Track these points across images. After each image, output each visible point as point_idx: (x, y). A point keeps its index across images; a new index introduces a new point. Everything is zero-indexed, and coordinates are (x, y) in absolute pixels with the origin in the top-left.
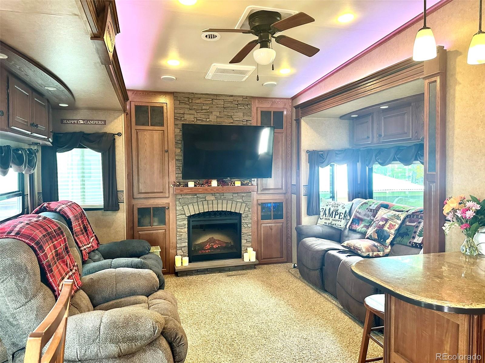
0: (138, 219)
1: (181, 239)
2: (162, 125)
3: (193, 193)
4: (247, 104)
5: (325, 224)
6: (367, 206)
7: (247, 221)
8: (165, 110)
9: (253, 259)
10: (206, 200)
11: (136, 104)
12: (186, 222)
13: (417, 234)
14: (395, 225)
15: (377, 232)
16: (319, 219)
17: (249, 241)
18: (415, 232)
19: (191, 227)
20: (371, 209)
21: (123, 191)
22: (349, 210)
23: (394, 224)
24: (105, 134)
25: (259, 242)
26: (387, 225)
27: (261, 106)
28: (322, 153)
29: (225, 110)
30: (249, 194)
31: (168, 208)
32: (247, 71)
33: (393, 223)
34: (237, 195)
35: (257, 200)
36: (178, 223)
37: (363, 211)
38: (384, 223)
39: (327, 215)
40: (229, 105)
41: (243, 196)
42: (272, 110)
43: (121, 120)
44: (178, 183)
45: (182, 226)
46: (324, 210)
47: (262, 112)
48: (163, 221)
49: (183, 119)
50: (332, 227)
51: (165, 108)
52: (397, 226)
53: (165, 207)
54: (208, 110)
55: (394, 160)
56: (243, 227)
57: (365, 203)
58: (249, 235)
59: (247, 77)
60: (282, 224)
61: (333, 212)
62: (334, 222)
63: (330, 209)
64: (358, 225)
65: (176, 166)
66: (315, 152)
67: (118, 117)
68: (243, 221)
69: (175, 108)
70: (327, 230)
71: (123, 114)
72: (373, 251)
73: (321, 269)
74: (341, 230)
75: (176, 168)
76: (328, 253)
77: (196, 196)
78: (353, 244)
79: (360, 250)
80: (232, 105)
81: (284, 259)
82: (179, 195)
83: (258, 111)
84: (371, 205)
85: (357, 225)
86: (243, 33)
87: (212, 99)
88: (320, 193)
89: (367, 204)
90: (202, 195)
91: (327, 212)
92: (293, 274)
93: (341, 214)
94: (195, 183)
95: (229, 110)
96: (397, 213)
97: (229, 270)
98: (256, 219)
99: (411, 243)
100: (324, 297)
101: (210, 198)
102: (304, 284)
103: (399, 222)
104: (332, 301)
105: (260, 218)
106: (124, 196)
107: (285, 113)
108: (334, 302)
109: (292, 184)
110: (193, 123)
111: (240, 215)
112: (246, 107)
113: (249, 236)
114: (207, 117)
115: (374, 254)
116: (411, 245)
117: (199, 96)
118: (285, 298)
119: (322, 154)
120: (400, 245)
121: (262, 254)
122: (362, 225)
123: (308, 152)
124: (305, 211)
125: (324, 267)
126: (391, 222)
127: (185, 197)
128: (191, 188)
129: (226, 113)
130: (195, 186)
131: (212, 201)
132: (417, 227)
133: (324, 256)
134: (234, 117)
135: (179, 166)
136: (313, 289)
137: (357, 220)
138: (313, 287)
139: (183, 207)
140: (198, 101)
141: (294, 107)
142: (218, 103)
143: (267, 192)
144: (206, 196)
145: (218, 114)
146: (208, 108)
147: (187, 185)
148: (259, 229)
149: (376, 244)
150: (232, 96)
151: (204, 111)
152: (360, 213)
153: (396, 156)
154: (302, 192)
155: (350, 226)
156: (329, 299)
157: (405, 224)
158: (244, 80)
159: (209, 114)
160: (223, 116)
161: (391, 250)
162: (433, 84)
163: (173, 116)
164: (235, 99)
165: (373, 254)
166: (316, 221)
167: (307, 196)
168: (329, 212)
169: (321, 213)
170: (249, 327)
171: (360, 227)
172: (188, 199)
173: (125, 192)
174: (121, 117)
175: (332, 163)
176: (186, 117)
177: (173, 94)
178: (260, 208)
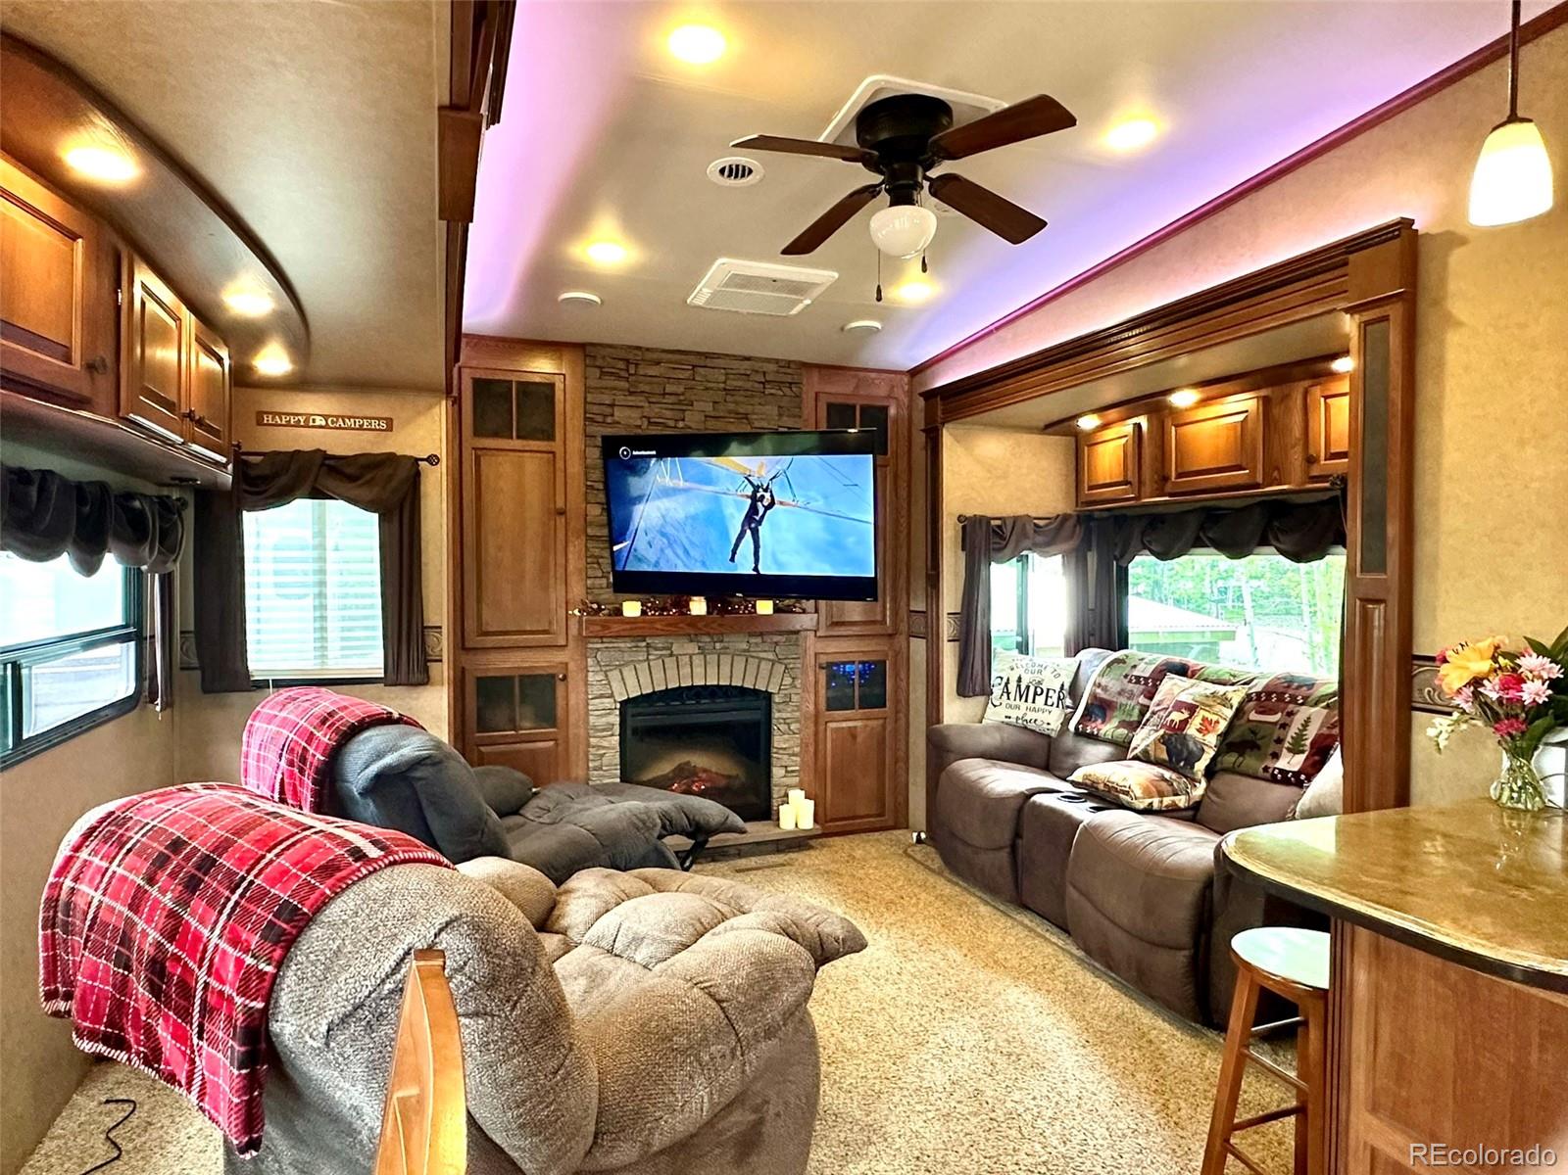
0: (479, 709)
1: (600, 768)
2: (551, 437)
3: (636, 632)
4: (791, 383)
5: (1007, 720)
6: (1125, 669)
7: (789, 715)
8: (559, 395)
9: (807, 823)
10: (671, 655)
11: (478, 376)
12: (616, 719)
13: (1287, 745)
14: (1217, 722)
15: (1164, 740)
16: (990, 705)
17: (793, 771)
18: (1280, 741)
19: (629, 732)
20: (1138, 678)
21: (440, 627)
22: (1070, 680)
23: (1215, 718)
24: (391, 457)
25: (819, 772)
26: (1196, 722)
27: (829, 389)
28: (998, 522)
29: (729, 398)
30: (794, 636)
31: (565, 678)
32: (813, 284)
33: (1210, 716)
34: (759, 640)
35: (816, 654)
36: (592, 720)
37: (1113, 684)
38: (1186, 715)
39: (1012, 696)
40: (739, 383)
41: (776, 643)
42: (858, 403)
43: (437, 418)
44: (595, 606)
45: (604, 730)
46: (1005, 680)
47: (830, 406)
48: (548, 716)
49: (609, 420)
50: (1026, 728)
51: (559, 386)
52: (1222, 726)
53: (553, 676)
54: (682, 398)
55: (1198, 543)
56: (775, 732)
57: (1117, 661)
58: (794, 755)
59: (808, 302)
60: (881, 722)
61: (1028, 687)
62: (1030, 716)
63: (1019, 680)
64: (1103, 722)
65: (589, 554)
66: (980, 521)
67: (431, 407)
68: (776, 715)
69: (587, 389)
70: (1011, 737)
71: (444, 403)
72: (1161, 794)
73: (1014, 848)
74: (1049, 736)
75: (589, 560)
76: (1034, 802)
77: (644, 644)
78: (1103, 777)
79: (1127, 793)
80: (748, 385)
81: (888, 819)
82: (596, 640)
83: (819, 404)
84: (1135, 666)
85: (1100, 721)
86: (844, 159)
87: (694, 366)
88: (992, 634)
89: (1124, 662)
90: (663, 639)
91: (1012, 687)
92: (919, 862)
93: (1051, 693)
94: (642, 605)
95: (741, 399)
96: (1221, 689)
97: (740, 855)
98: (812, 707)
99: (1270, 770)
100: (1021, 923)
101: (685, 648)
102: (957, 889)
103: (1229, 713)
104: (1047, 935)
105: (823, 705)
106: (443, 644)
107: (892, 411)
108: (1054, 939)
109: (912, 609)
110: (639, 431)
111: (768, 696)
112: (787, 391)
113: (794, 758)
114: (679, 415)
115: (1165, 803)
116: (1268, 775)
117: (655, 356)
118: (917, 932)
119: (999, 527)
120: (1238, 777)
121: (828, 806)
122: (1115, 722)
123: (960, 518)
124: (951, 685)
125: (1019, 842)
126: (1207, 715)
127: (611, 645)
128: (632, 621)
129: (732, 406)
130: (644, 613)
131: (691, 658)
132: (1284, 726)
133: (1020, 810)
134: (755, 417)
135: (596, 557)
136: (987, 903)
137: (1100, 708)
138: (984, 896)
139: (606, 676)
140: (653, 371)
141: (921, 395)
142: (710, 378)
143: (842, 631)
144: (672, 644)
145: (709, 408)
146: (681, 389)
147: (619, 612)
148: (821, 736)
149: (1168, 774)
150: (748, 359)
151: (672, 399)
152: (1105, 689)
153: (1204, 533)
154: (945, 633)
155: (1079, 723)
156: (1039, 930)
157: (1245, 718)
158: (794, 312)
159: (684, 408)
160: (722, 414)
161: (1206, 790)
162: (1376, 326)
163: (582, 411)
164: (757, 365)
165: (1161, 802)
166: (980, 713)
167: (957, 643)
168: (1019, 686)
169: (994, 689)
170: (835, 1023)
171: (1109, 728)
172: (620, 650)
173: (445, 630)
174: (436, 410)
175: (1024, 553)
176: (618, 413)
177: (582, 351)
178: (823, 676)
